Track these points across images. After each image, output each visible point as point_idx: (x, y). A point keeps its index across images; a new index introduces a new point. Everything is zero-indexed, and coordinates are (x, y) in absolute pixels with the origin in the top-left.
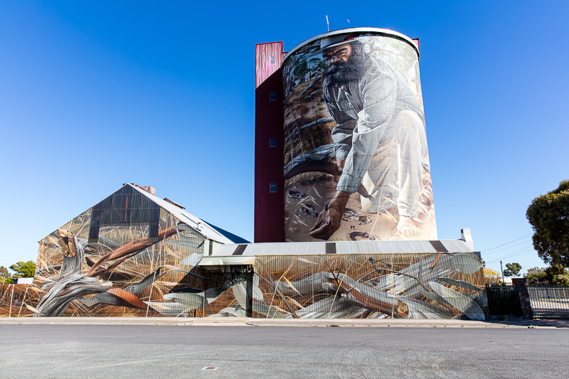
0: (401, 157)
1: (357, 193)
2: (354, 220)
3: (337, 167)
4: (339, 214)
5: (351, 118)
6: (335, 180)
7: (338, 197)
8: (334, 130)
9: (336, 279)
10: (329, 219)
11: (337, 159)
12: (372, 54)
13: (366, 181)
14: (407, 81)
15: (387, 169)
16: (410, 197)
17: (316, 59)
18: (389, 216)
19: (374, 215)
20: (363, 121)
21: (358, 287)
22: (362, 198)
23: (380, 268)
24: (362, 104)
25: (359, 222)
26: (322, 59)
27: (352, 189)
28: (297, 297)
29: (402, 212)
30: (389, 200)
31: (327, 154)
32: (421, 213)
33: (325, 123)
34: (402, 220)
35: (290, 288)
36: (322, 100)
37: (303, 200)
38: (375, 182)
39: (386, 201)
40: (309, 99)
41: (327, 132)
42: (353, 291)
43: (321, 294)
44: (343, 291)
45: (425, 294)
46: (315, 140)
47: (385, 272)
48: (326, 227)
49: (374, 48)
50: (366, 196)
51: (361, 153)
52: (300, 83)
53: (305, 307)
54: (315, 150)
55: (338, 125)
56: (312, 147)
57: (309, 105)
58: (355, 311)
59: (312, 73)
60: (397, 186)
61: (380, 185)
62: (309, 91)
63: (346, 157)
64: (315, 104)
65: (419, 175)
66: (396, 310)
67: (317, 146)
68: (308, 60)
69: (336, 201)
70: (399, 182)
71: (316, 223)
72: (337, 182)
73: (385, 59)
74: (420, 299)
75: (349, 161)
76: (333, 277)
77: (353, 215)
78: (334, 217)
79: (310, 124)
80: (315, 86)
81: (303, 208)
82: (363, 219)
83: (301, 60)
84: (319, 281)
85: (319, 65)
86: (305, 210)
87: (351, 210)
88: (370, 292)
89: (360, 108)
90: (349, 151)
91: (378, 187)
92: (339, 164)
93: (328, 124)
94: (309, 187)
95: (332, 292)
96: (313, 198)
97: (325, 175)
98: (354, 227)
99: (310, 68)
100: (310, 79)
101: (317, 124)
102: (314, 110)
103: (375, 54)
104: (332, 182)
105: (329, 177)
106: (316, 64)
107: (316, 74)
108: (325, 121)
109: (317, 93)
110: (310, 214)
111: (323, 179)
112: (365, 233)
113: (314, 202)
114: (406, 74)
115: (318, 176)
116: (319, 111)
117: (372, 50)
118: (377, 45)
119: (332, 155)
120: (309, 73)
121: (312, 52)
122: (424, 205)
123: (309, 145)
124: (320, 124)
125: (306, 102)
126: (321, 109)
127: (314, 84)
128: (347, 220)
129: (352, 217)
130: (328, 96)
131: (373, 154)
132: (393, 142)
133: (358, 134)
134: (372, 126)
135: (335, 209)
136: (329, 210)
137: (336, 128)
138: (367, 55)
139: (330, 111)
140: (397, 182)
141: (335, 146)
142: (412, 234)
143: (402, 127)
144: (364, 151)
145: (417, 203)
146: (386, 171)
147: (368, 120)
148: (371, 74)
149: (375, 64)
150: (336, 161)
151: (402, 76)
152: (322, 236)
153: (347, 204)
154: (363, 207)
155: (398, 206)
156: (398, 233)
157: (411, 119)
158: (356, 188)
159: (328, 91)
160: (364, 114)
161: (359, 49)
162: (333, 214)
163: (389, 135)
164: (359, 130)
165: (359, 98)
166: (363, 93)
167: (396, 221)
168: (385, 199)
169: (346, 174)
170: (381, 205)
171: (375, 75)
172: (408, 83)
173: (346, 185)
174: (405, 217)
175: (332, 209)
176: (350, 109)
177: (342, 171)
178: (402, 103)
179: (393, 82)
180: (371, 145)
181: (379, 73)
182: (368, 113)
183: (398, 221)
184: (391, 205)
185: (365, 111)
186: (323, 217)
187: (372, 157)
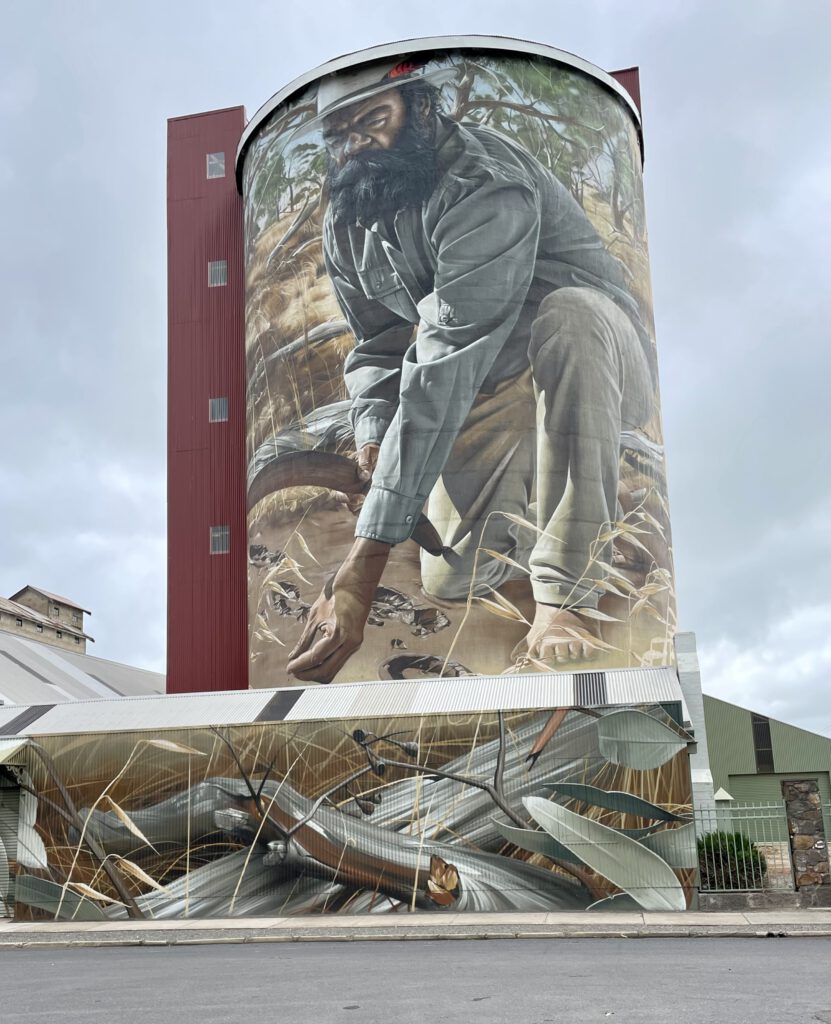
0: (548, 429)
1: (409, 543)
2: (400, 622)
3: (356, 469)
4: (360, 606)
5: (399, 321)
6: (351, 508)
7: (358, 557)
8: (349, 360)
9: (256, 798)
10: (332, 623)
11: (358, 445)
12: (465, 119)
14: (579, 199)
15: (501, 468)
16: (573, 549)
17: (306, 147)
18: (504, 607)
19: (459, 605)
20: (432, 327)
21: (315, 819)
22: (425, 556)
23: (382, 761)
24: (431, 273)
25: (414, 628)
26: (322, 144)
27: (397, 533)
28: (141, 856)
29: (541, 592)
30: (505, 558)
31: (331, 435)
32: (609, 594)
33: (327, 338)
34: (544, 617)
35: (125, 830)
36: (320, 271)
37: (274, 570)
38: (463, 510)
39: (494, 564)
40: (288, 268)
41: (332, 366)
42: (305, 833)
43: (210, 845)
44: (273, 833)
45: (512, 833)
46: (301, 392)
47: (401, 773)
48: (327, 646)
49: (472, 97)
50: (436, 548)
51: (424, 422)
52: (268, 224)
53: (163, 883)
54: (303, 420)
55: (362, 342)
56: (294, 413)
57: (289, 288)
58: (305, 891)
59: (296, 191)
60: (532, 518)
61: (479, 516)
62: (290, 244)
63: (381, 437)
64: (304, 284)
65: (610, 483)
66: (423, 886)
67: (307, 408)
68: (286, 153)
69: (355, 568)
70: (537, 506)
71: (303, 636)
72: (357, 513)
73: (506, 133)
74: (497, 849)
75: (391, 446)
76: (246, 792)
77: (397, 608)
78: (347, 616)
79: (290, 346)
80: (304, 228)
81: (275, 594)
82: (425, 619)
83: (270, 154)
84: (207, 805)
85: (314, 165)
86: (278, 598)
87: (393, 594)
88: (352, 834)
89: (423, 287)
90: (389, 419)
91: (471, 523)
92: (361, 461)
93: (334, 342)
94: (287, 532)
95: (242, 836)
96: (297, 564)
97: (327, 494)
98: (400, 642)
99: (293, 174)
100: (292, 209)
101: (308, 342)
102: (301, 303)
103: (474, 118)
104: (345, 515)
105: (334, 498)
106: (307, 162)
107: (307, 193)
108: (328, 332)
109: (307, 249)
110: (290, 609)
111: (323, 505)
112: (432, 659)
113: (299, 575)
114: (575, 177)
115: (308, 497)
116: (312, 305)
117: (465, 105)
118: (482, 88)
119: (342, 433)
120: (288, 189)
121: (297, 126)
122: (622, 571)
123: (289, 408)
124: (315, 344)
125: (283, 279)
126: (318, 298)
127: (300, 225)
128: (381, 624)
129: (395, 615)
130: (335, 255)
131: (460, 424)
132: (521, 386)
133: (417, 366)
134: (460, 340)
135: (350, 591)
136: (333, 597)
137: (357, 351)
138: (449, 123)
139: (340, 300)
140: (531, 506)
141: (354, 406)
142: (573, 657)
143: (554, 339)
144: (434, 417)
145: (594, 564)
146: (497, 474)
147: (449, 321)
148: (460, 180)
149: (474, 148)
150: (355, 450)
151: (560, 184)
152: (316, 673)
153: (384, 577)
154: (426, 582)
155: (533, 576)
156: (528, 656)
157: (587, 313)
158: (409, 528)
159: (335, 241)
160: (437, 304)
161: (427, 106)
162: (344, 607)
163: (512, 366)
164: (419, 355)
165: (423, 258)
166: (433, 239)
167: (525, 621)
168: (492, 558)
169: (380, 487)
170: (479, 574)
171: (473, 182)
172: (581, 204)
173: (381, 520)
174: (554, 609)
175: (342, 593)
176: (395, 292)
177: (370, 481)
178: (560, 267)
179: (529, 201)
180: (455, 398)
181: (486, 176)
182: (447, 301)
183: (531, 620)
184: (509, 573)
185: (441, 295)
186: (319, 618)
187: (456, 433)
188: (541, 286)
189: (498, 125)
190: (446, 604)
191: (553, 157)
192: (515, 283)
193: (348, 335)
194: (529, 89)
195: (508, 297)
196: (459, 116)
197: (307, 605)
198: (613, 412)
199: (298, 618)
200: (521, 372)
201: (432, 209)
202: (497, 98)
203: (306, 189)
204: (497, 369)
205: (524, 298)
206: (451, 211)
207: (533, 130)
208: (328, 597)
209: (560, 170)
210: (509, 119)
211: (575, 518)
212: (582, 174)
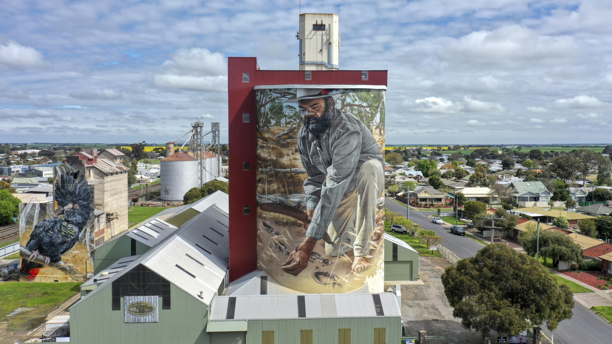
0: (360, 206)
1: (322, 240)
2: (318, 262)
3: (307, 216)
4: (306, 256)
5: (321, 173)
6: (305, 227)
7: (307, 242)
8: (306, 181)
10: (298, 259)
11: (308, 209)
13: (330, 230)
15: (348, 219)
17: (292, 107)
18: (346, 258)
19: (335, 258)
20: (331, 176)
22: (326, 244)
24: (331, 159)
25: (323, 264)
27: (319, 236)
29: (356, 253)
30: (347, 245)
31: (299, 203)
33: (298, 173)
34: (356, 259)
36: (296, 151)
37: (276, 237)
38: (337, 232)
39: (345, 246)
40: (284, 144)
41: (299, 183)
46: (288, 187)
48: (295, 265)
49: (345, 103)
50: (330, 242)
51: (327, 205)
52: (275, 124)
54: (289, 196)
55: (309, 177)
56: (285, 192)
57: (285, 151)
59: (288, 120)
60: (355, 233)
61: (341, 233)
62: (284, 137)
63: (315, 208)
64: (290, 152)
67: (290, 193)
68: (284, 105)
69: (305, 245)
72: (306, 229)
75: (317, 211)
77: (318, 258)
78: (302, 258)
79: (284, 170)
80: (290, 134)
81: (276, 244)
82: (326, 262)
83: (277, 101)
85: (295, 115)
86: (278, 246)
87: (316, 254)
89: (329, 163)
90: (317, 203)
91: (339, 235)
92: (308, 214)
93: (301, 175)
94: (282, 228)
96: (285, 239)
97: (297, 221)
98: (318, 268)
99: (287, 114)
100: (286, 126)
101: (291, 172)
102: (289, 158)
103: (346, 110)
104: (302, 228)
105: (299, 223)
106: (292, 112)
107: (292, 123)
108: (298, 171)
109: (292, 141)
110: (282, 251)
111: (294, 224)
112: (327, 273)
113: (286, 242)
114: (371, 124)
115: (290, 220)
116: (293, 161)
117: (344, 106)
118: (348, 100)
119: (303, 205)
120: (285, 118)
121: (289, 98)
122: (375, 242)
123: (283, 190)
124: (294, 173)
125: (282, 147)
126: (295, 159)
127: (290, 132)
128: (313, 262)
129: (317, 260)
130: (302, 147)
131: (337, 206)
132: (354, 194)
133: (326, 188)
134: (339, 181)
135: (305, 252)
136: (298, 252)
137: (308, 180)
138: (339, 112)
139: (303, 162)
140: (355, 229)
141: (306, 196)
142: (363, 270)
143: (363, 178)
144: (330, 203)
145: (369, 242)
146: (346, 221)
147: (336, 175)
148: (341, 130)
149: (345, 120)
150: (307, 210)
151: (367, 128)
152: (292, 272)
153: (314, 248)
154: (326, 251)
155: (354, 249)
156: (352, 271)
157: (372, 167)
158: (322, 236)
159: (301, 143)
160: (332, 169)
161: (332, 105)
162: (302, 255)
163: (353, 188)
164: (327, 184)
165: (329, 154)
166: (332, 149)
167: (352, 262)
168: (344, 245)
169: (314, 223)
170: (341, 249)
171: (344, 131)
172: (372, 133)
173: (314, 232)
174: (359, 257)
175: (301, 251)
176: (320, 164)
177: (311, 220)
178: (365, 155)
179: (359, 136)
180: (336, 198)
181: (348, 129)
182: (335, 169)
183: (353, 261)
184: (349, 248)
185: (334, 166)
186: (293, 257)
187: (336, 209)
188: (361, 162)
189: (352, 112)
190: (332, 258)
191: (366, 119)
192: (354, 162)
193: (305, 174)
194: (360, 99)
195: (352, 167)
196: (341, 110)
197: (289, 252)
198: (376, 195)
199: (286, 255)
200: (354, 190)
201: (332, 139)
202: (352, 103)
203: (292, 121)
204: (349, 189)
205: (356, 167)
206: (338, 140)
207: (361, 112)
208: (297, 251)
209: (367, 124)
210: (355, 110)
211: (365, 231)
212: (373, 122)
